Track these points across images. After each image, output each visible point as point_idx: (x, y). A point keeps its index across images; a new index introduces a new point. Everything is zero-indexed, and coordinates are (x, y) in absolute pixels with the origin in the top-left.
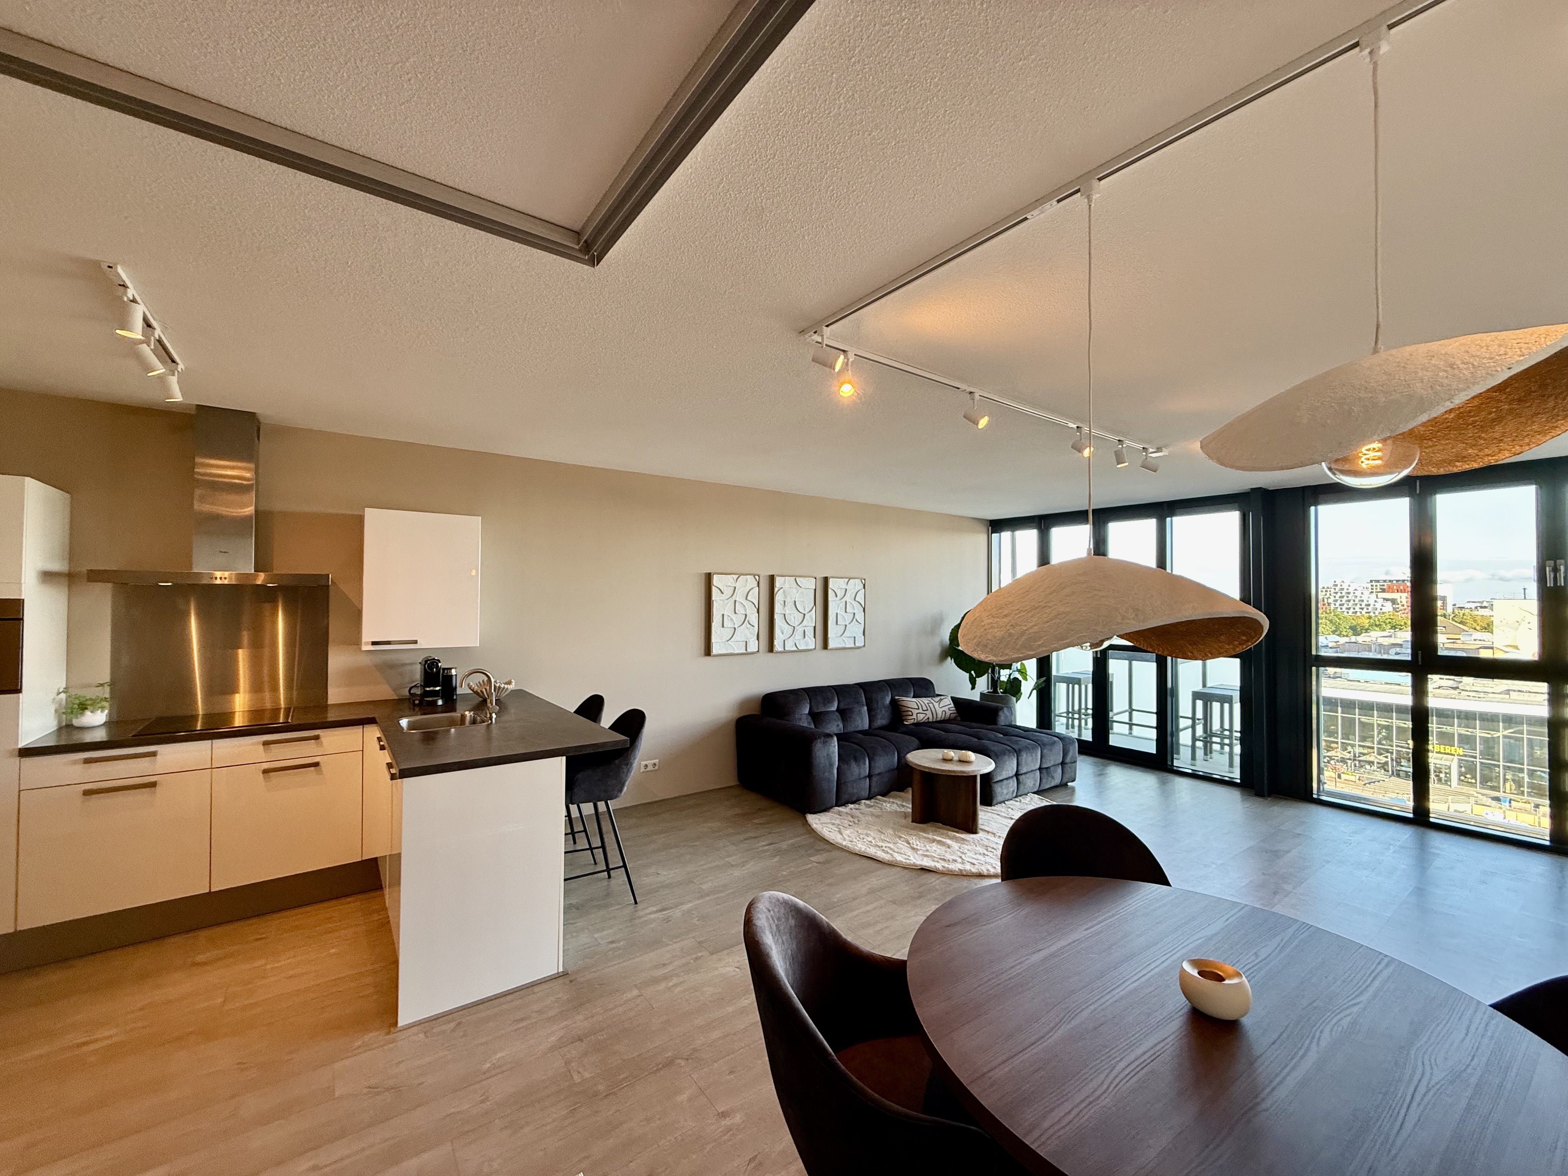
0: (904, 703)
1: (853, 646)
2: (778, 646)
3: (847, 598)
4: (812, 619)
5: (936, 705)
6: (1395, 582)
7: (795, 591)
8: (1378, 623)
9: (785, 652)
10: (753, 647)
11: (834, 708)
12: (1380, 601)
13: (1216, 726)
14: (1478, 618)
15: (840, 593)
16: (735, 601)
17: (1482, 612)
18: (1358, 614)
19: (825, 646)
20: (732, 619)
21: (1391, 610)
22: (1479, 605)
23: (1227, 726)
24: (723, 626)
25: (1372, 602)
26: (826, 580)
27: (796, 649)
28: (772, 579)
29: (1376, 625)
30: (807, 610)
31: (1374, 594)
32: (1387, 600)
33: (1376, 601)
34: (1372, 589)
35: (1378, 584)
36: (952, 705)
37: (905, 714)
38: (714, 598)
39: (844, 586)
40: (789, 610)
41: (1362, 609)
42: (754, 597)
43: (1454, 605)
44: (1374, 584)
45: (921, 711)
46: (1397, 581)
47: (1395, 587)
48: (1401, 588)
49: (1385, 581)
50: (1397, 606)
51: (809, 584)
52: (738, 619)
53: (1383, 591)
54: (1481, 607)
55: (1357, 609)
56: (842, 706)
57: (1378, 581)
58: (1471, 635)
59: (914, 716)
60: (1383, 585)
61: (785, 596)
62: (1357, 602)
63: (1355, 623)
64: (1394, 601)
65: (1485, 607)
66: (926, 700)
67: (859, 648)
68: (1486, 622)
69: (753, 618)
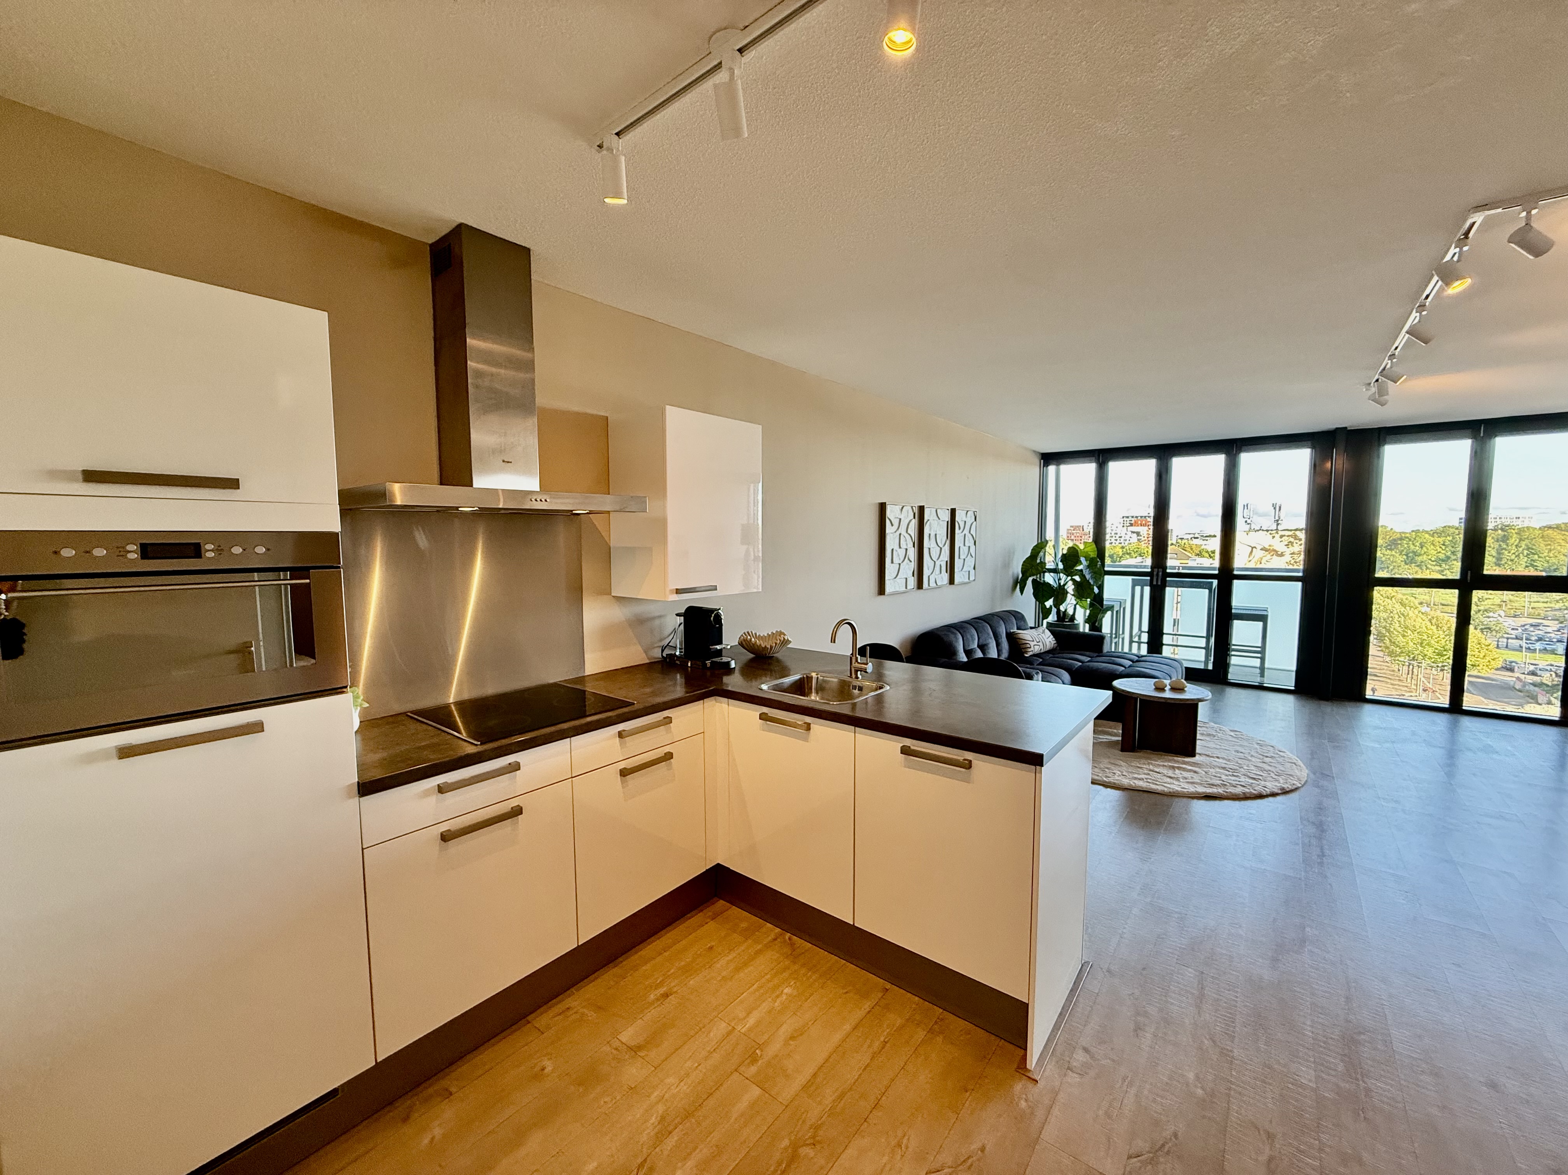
6: (1139, 518)
8: (1128, 552)
12: (1129, 533)
14: (1194, 547)
16: (900, 534)
17: (1195, 541)
18: (1113, 544)
21: (1136, 541)
22: (1193, 536)
25: (1124, 535)
29: (1127, 554)
31: (1125, 528)
32: (1133, 532)
33: (1126, 534)
34: (1124, 523)
35: (1128, 519)
37: (1024, 646)
41: (1116, 540)
43: (1177, 536)
44: (1125, 519)
46: (1141, 517)
47: (1139, 522)
48: (1144, 522)
49: (1133, 517)
50: (1140, 538)
53: (1131, 525)
54: (1195, 538)
55: (1113, 541)
57: (1128, 517)
58: (1195, 560)
59: (1032, 649)
60: (1131, 521)
62: (1113, 535)
63: (1112, 552)
64: (1138, 534)
65: (1197, 538)
68: (1199, 549)
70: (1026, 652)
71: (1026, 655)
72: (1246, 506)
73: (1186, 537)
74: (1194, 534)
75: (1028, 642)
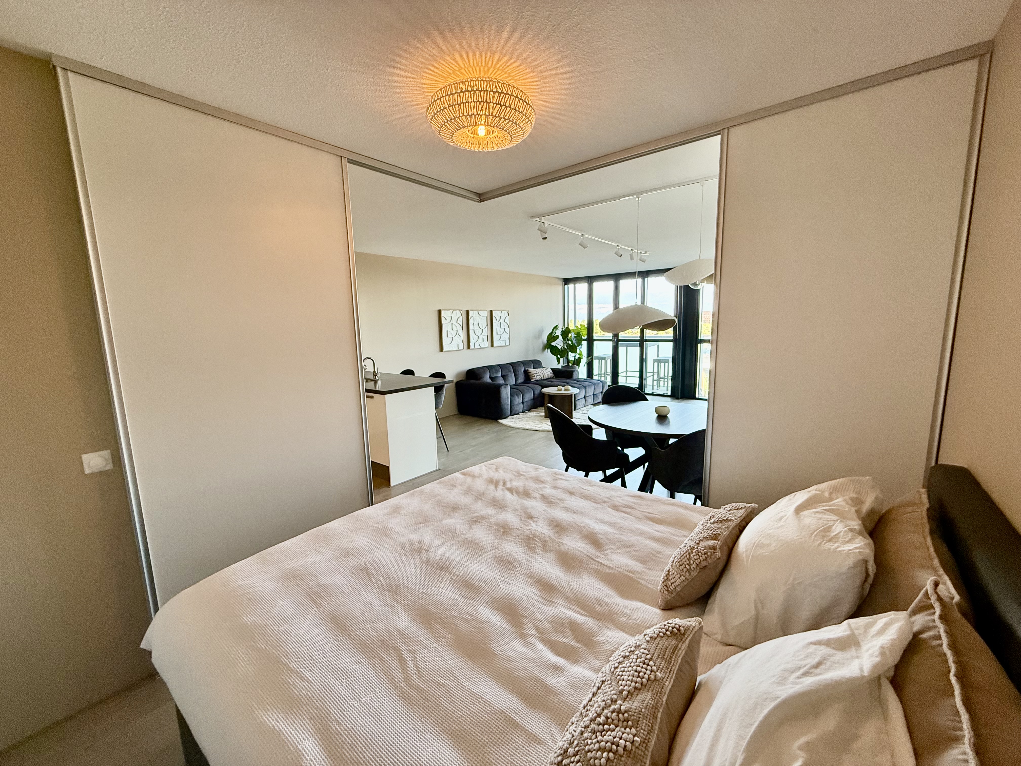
0: (530, 371)
1: (504, 345)
2: (472, 346)
3: (501, 321)
4: (487, 332)
5: (545, 371)
7: (478, 318)
9: (475, 349)
10: (461, 347)
11: (500, 375)
13: (662, 375)
15: (498, 319)
19: (492, 345)
20: (451, 333)
23: (666, 375)
24: (447, 337)
26: (491, 312)
27: (479, 347)
28: (467, 312)
30: (484, 327)
36: (551, 371)
38: (442, 322)
39: (500, 315)
40: (476, 328)
42: (460, 321)
45: (538, 374)
51: (485, 314)
52: (454, 333)
56: (504, 374)
61: (474, 320)
66: (540, 370)
67: (507, 346)
69: (460, 332)
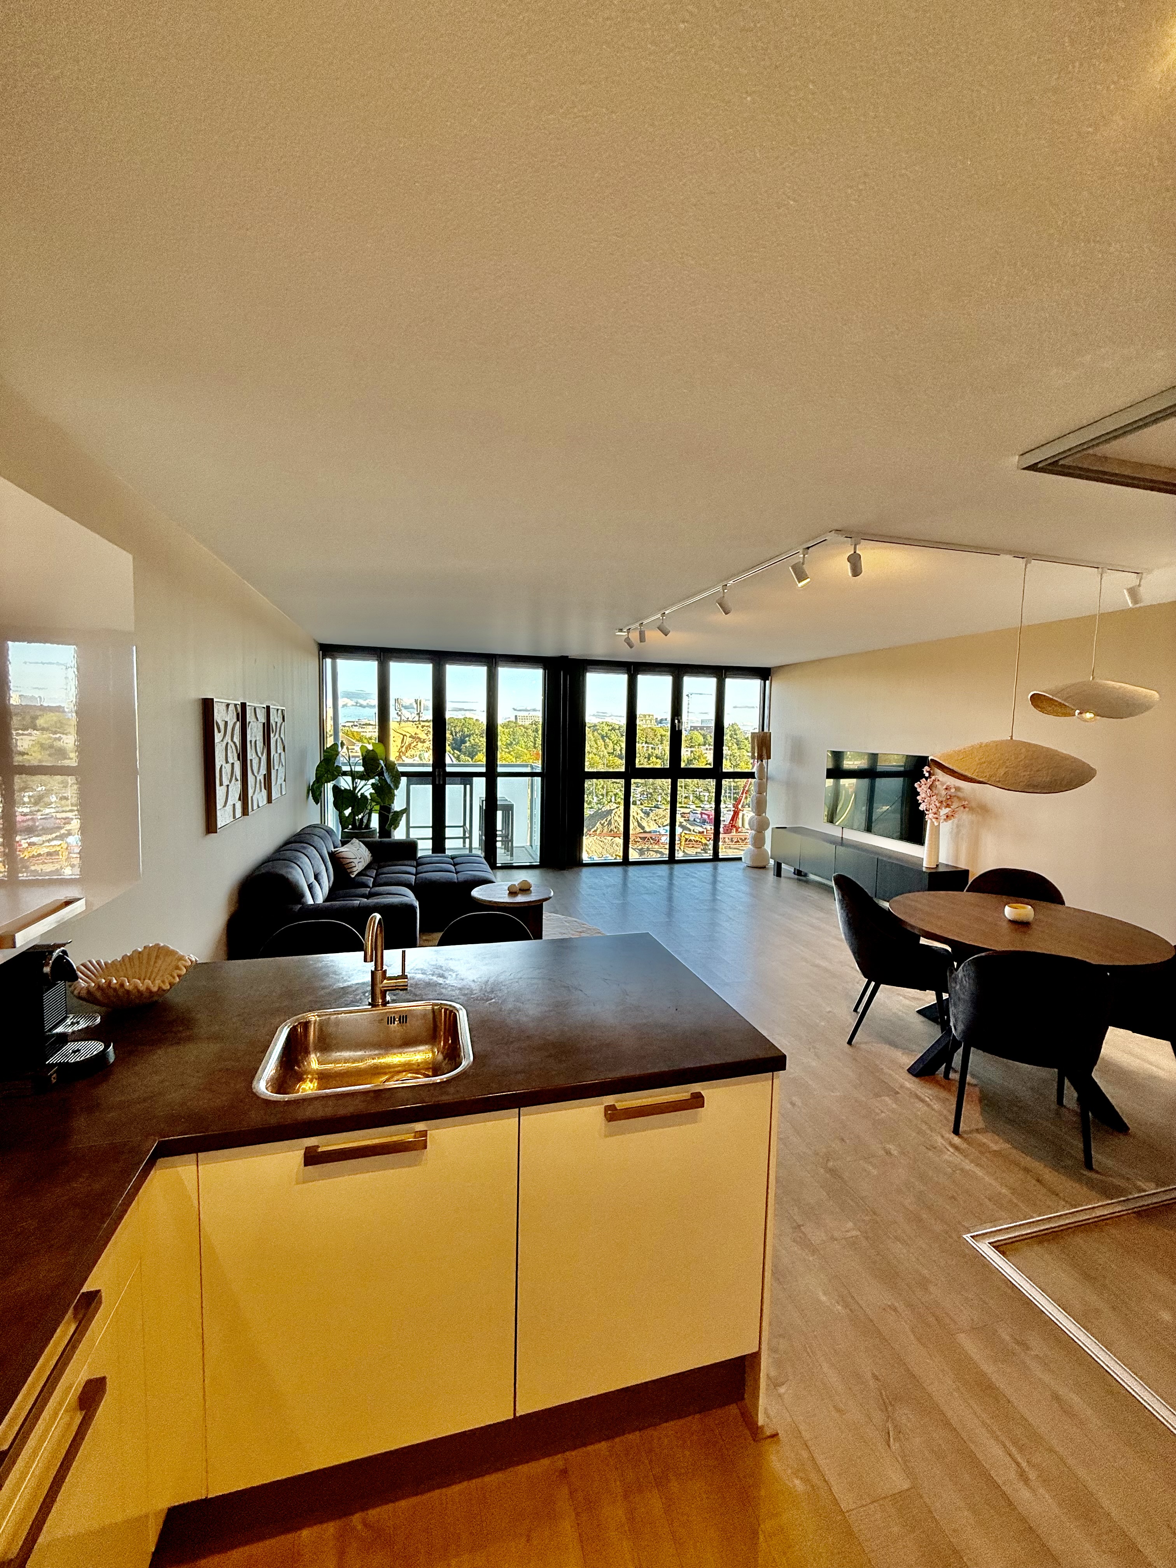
1: (280, 795)
2: (250, 806)
3: (277, 734)
4: (264, 764)
10: (238, 811)
15: (274, 731)
16: (227, 744)
19: (270, 800)
20: (226, 773)
24: (221, 784)
26: (268, 710)
27: (258, 807)
28: (244, 708)
30: (261, 752)
37: (349, 866)
38: (215, 740)
39: (276, 719)
40: (253, 754)
51: (262, 716)
52: (229, 770)
67: (282, 797)
69: (237, 767)
70: (352, 872)
71: (353, 876)
72: (397, 700)
73: (347, 724)
74: (353, 722)
75: (352, 860)
